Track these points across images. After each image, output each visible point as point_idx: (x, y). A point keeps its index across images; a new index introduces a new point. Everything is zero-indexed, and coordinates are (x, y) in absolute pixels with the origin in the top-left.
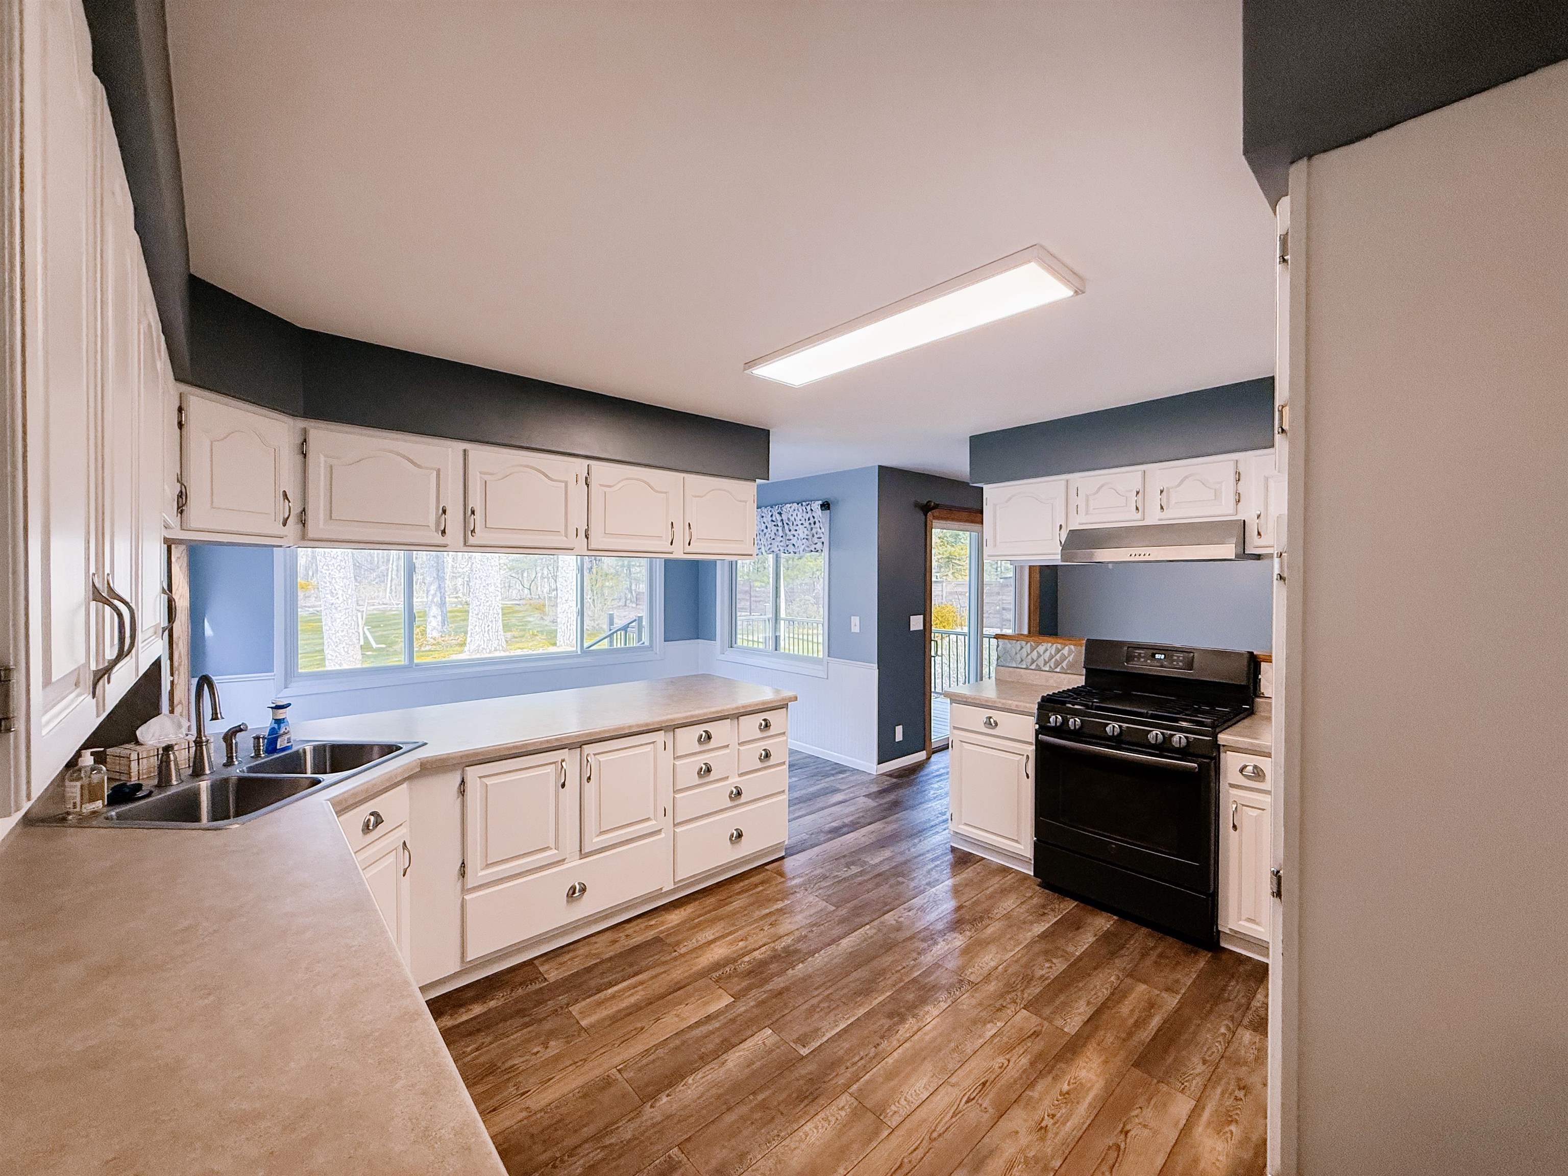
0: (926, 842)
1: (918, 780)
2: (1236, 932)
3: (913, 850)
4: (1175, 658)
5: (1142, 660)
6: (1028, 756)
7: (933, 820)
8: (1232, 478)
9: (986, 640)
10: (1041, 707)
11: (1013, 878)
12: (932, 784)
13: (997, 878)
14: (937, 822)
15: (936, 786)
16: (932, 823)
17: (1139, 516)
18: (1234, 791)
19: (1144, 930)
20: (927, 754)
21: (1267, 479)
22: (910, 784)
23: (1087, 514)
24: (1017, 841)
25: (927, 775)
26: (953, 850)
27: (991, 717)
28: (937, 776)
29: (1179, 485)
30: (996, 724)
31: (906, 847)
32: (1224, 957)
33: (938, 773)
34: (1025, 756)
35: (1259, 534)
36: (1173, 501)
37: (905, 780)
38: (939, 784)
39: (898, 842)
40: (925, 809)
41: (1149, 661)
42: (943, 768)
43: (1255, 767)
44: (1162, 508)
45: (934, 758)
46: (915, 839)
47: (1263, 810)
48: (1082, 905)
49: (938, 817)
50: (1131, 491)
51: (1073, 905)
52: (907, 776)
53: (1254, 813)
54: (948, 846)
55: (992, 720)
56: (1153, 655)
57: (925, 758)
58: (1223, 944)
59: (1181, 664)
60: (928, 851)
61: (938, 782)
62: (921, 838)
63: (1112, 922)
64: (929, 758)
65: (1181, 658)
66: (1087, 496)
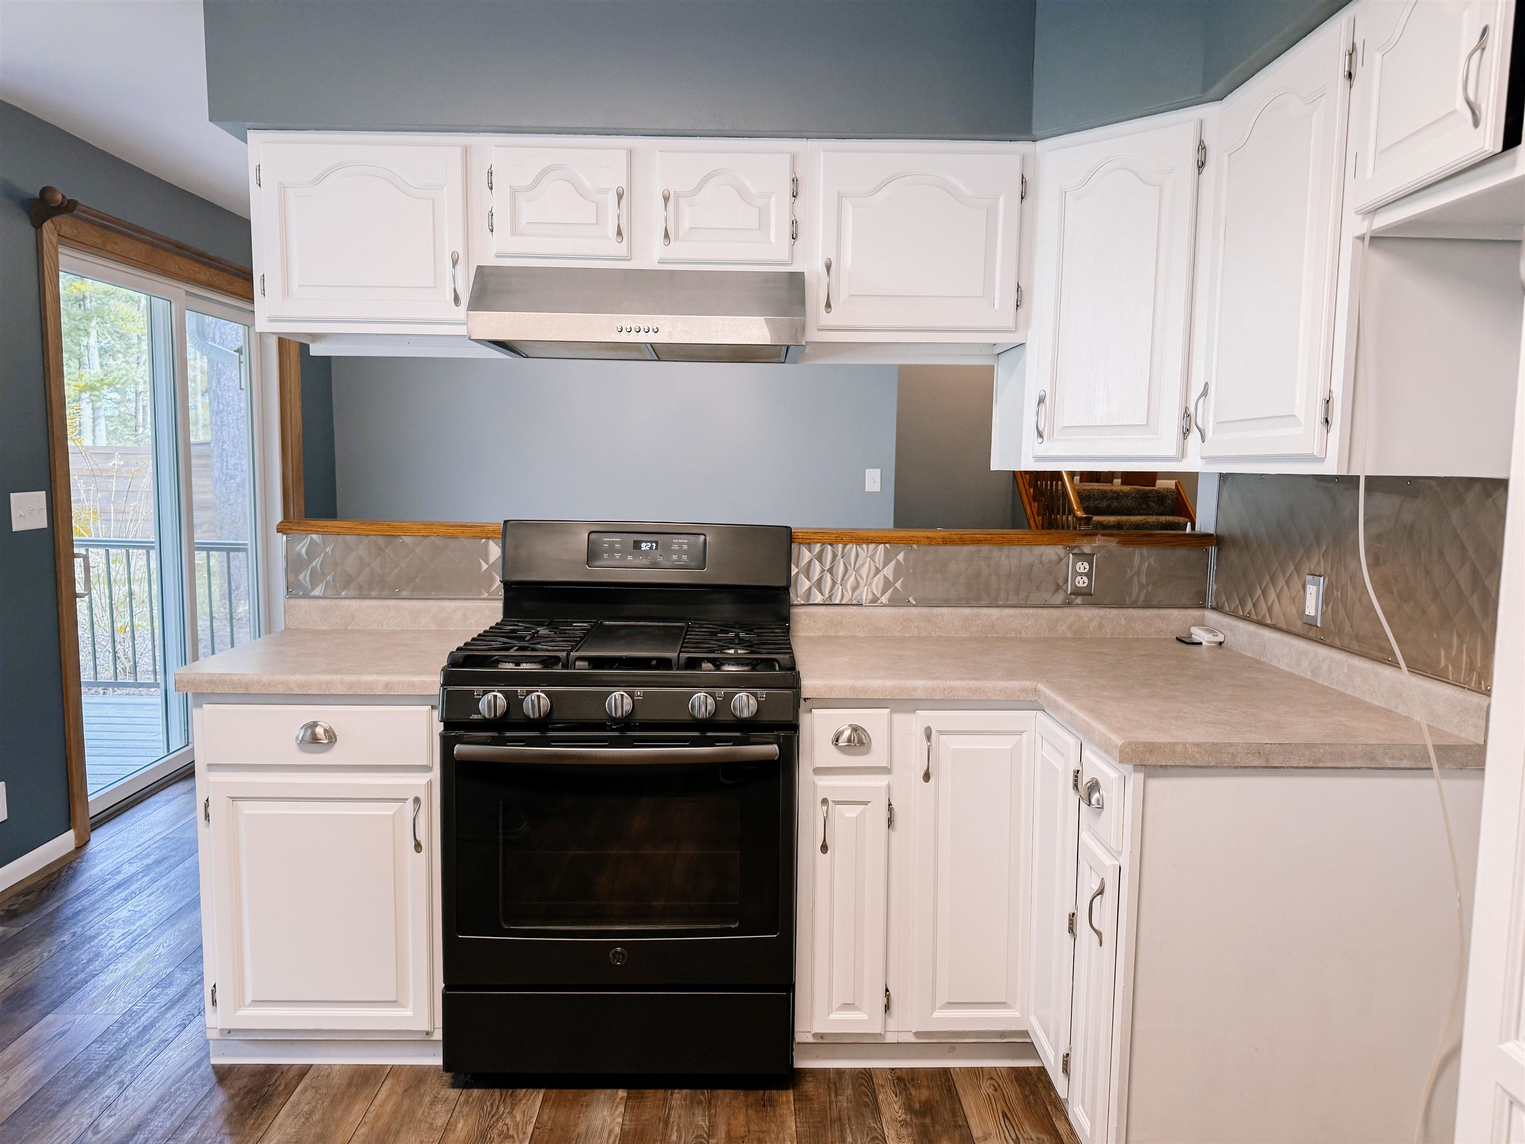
0: (139, 1083)
1: (68, 911)
2: (822, 1036)
3: (107, 1123)
4: (675, 547)
5: (617, 556)
6: (417, 800)
7: (144, 1011)
8: (787, 188)
9: (200, 557)
10: (449, 678)
11: (392, 1092)
12: (110, 910)
13: (358, 1108)
14: (152, 1013)
15: (123, 913)
16: (144, 1021)
17: (621, 249)
18: (823, 781)
19: (678, 1097)
20: (78, 837)
21: (840, 197)
22: (50, 928)
23: (514, 232)
24: (393, 1003)
25: (87, 892)
26: (223, 1074)
27: (315, 725)
28: (119, 886)
29: (699, 187)
30: (332, 737)
31: (86, 1121)
32: (809, 1087)
33: (119, 878)
34: (410, 802)
35: (828, 305)
36: (686, 225)
37: (29, 920)
38: (130, 905)
39: (53, 1116)
40: (110, 987)
41: (630, 558)
42: (130, 862)
43: (855, 729)
44: (667, 235)
45: (99, 840)
46: (102, 1087)
47: (866, 803)
48: (554, 1093)
49: (153, 998)
50: (606, 191)
51: (538, 1103)
52: (32, 907)
53: (851, 812)
54: (205, 1071)
55: (319, 731)
56: (637, 545)
57: (72, 847)
58: (801, 1063)
59: (685, 557)
60: (154, 1110)
61: (126, 900)
62: (122, 1076)
63: (621, 1109)
64: (82, 845)
65: (685, 547)
66: (514, 191)
